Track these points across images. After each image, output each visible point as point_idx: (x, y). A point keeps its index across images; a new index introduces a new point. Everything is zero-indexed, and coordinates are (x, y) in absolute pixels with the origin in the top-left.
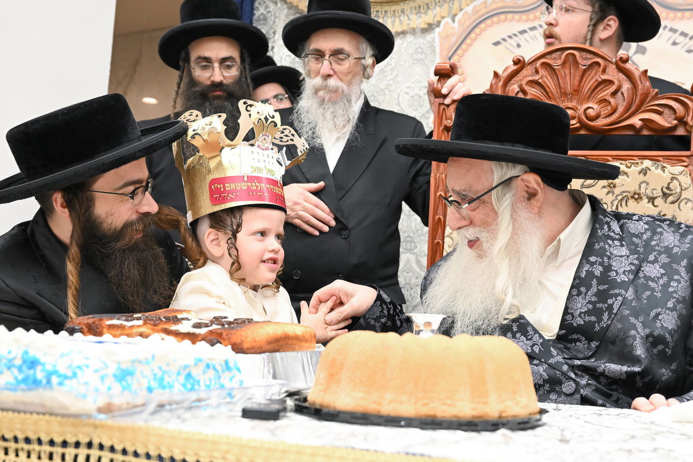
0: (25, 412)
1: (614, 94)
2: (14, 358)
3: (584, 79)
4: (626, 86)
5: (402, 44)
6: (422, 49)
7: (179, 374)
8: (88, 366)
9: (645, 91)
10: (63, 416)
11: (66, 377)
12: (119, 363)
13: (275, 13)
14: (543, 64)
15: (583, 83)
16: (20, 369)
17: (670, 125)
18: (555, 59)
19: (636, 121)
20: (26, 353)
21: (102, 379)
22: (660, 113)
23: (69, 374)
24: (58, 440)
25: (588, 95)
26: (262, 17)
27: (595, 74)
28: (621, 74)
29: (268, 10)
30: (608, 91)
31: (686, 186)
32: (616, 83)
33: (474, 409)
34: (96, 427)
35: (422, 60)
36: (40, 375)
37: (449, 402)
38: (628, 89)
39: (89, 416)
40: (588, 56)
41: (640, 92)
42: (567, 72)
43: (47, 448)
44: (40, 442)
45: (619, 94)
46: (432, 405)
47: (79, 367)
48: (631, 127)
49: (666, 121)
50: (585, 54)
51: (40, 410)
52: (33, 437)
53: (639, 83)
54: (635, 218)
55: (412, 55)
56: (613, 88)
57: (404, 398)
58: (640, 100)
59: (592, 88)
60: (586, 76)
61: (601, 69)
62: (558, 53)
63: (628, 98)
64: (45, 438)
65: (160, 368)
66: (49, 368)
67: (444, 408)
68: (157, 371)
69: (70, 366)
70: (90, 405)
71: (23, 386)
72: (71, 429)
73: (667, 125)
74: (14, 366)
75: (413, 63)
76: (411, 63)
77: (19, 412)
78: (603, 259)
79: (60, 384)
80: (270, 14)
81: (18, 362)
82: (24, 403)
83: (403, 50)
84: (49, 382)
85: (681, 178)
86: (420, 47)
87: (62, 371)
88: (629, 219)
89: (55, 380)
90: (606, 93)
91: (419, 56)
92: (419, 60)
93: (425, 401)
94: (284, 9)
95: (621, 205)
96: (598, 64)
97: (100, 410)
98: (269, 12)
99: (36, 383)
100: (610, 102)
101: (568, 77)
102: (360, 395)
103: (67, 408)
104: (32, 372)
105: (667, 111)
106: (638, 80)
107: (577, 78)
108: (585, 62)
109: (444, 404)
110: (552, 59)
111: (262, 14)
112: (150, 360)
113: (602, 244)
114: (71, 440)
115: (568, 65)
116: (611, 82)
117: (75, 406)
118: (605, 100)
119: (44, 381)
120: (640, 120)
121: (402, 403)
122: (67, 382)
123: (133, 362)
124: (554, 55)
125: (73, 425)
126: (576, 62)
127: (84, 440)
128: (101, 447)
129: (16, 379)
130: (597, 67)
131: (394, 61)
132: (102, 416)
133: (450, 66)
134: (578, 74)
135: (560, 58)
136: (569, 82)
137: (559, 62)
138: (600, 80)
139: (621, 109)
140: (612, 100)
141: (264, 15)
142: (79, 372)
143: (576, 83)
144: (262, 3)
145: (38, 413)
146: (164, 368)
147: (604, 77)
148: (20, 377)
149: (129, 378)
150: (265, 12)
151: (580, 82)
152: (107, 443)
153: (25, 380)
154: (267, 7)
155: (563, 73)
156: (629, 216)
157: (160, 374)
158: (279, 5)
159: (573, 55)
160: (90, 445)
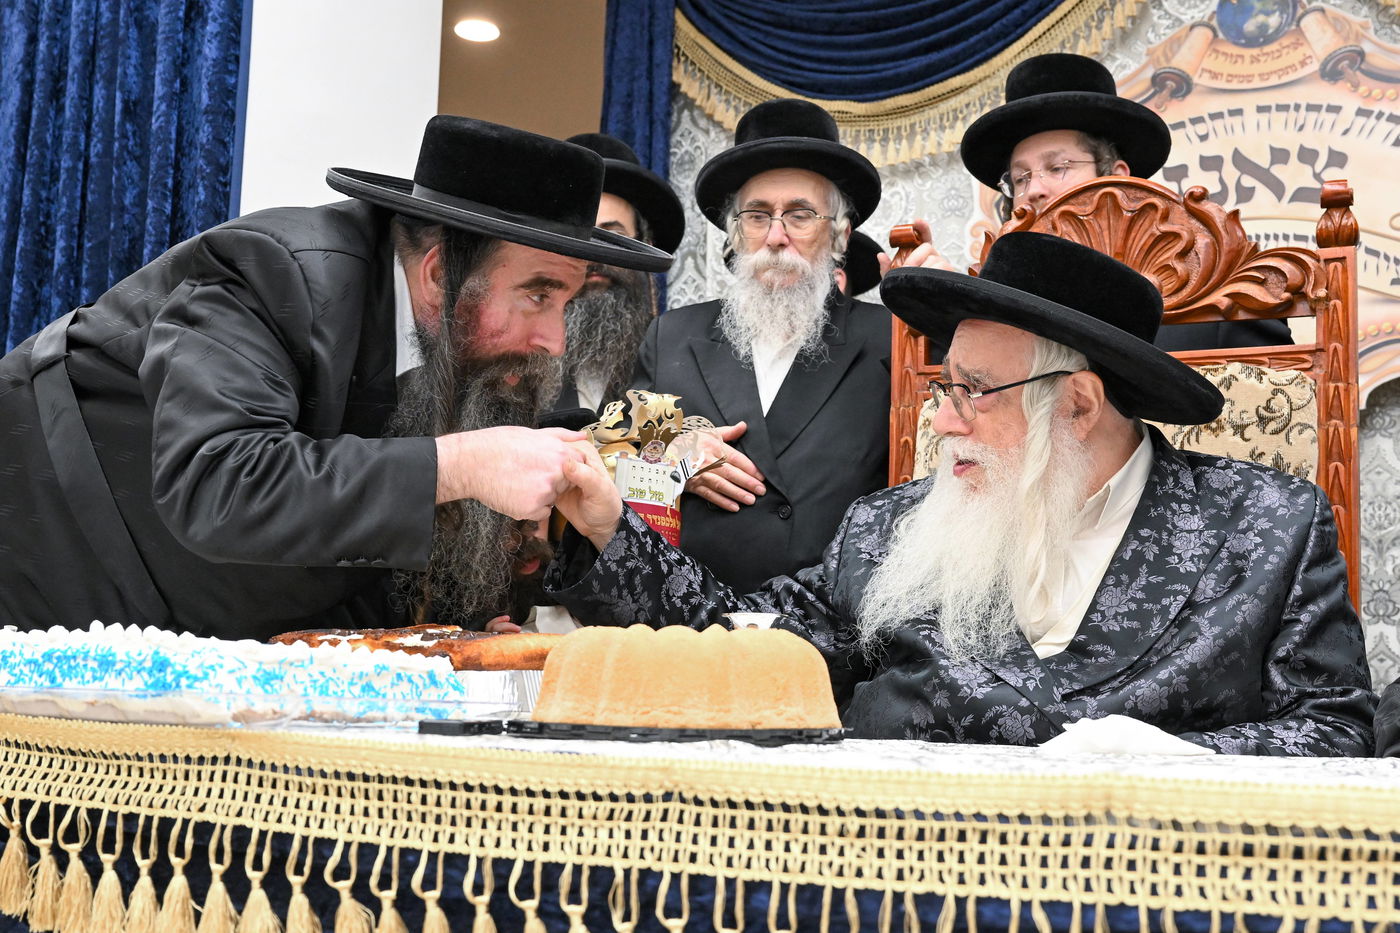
0: (158, 724)
1: (1183, 255)
2: (144, 660)
3: (1133, 234)
4: (1203, 241)
5: (923, 185)
6: (957, 190)
7: (352, 684)
8: (221, 666)
9: (1234, 246)
10: (197, 726)
11: (196, 679)
12: (261, 663)
13: (706, 149)
14: (1064, 214)
15: (1130, 242)
16: (150, 673)
17: (1278, 301)
18: (1084, 203)
19: (1220, 298)
20: (157, 653)
21: (239, 682)
22: (1262, 283)
23: (200, 675)
24: (195, 756)
25: (1139, 261)
26: (687, 158)
27: (1151, 225)
28: (1193, 221)
29: (696, 144)
30: (1172, 251)
31: (1300, 403)
32: (1185, 235)
33: (712, 719)
34: (233, 738)
35: (959, 210)
36: (170, 678)
37: (675, 709)
38: (1207, 244)
39: (223, 725)
40: (1139, 194)
41: (1225, 248)
42: (1104, 224)
43: (182, 766)
44: (175, 758)
45: (1192, 254)
46: (652, 713)
47: (212, 667)
48: (1212, 309)
49: (1273, 296)
50: (1133, 191)
51: (173, 720)
52: (169, 754)
53: (1223, 233)
54: (1220, 463)
55: (942, 203)
56: (1179, 247)
57: (620, 705)
58: (1226, 262)
59: (1146, 248)
60: (1137, 227)
61: (1159, 215)
62: (1088, 194)
63: (1205, 260)
64: (181, 756)
65: (322, 674)
66: (179, 669)
67: (669, 716)
68: (316, 676)
69: (201, 665)
70: (222, 711)
71: (152, 691)
72: (207, 742)
73: (1272, 300)
74: (144, 668)
75: (943, 216)
76: (940, 216)
77: (151, 724)
78: (1160, 535)
79: (189, 687)
80: (699, 152)
81: (148, 664)
82: (155, 712)
83: (925, 195)
84: (178, 685)
85: (1290, 390)
86: (953, 188)
87: (193, 671)
88: (1209, 466)
89: (184, 682)
90: (1168, 256)
91: (953, 203)
92: (953, 210)
93: (645, 709)
94: (720, 141)
95: (1189, 441)
96: (1153, 207)
97: (236, 718)
98: (698, 147)
99: (165, 687)
100: (1175, 270)
101: (1106, 233)
102: (569, 704)
103: (198, 716)
104: (162, 674)
105: (1272, 277)
106: (1221, 230)
107: (1121, 234)
108: (1133, 205)
109: (669, 712)
110: (1079, 204)
111: (687, 152)
112: (307, 663)
113: (1161, 509)
114: (209, 755)
115: (1104, 212)
116: (1176, 236)
117: (208, 713)
118: (1167, 267)
119: (174, 684)
120: (1227, 296)
121: (616, 711)
122: (197, 684)
123: (281, 663)
124: (1081, 198)
125: (209, 737)
126: (1117, 207)
127: (222, 755)
128: (239, 761)
129: (146, 684)
130: (1152, 212)
131: (911, 214)
132: (237, 725)
133: (915, 229)
134: (1123, 226)
135: (1092, 202)
136: (1107, 241)
137: (1089, 209)
138: (1158, 233)
139: (1193, 281)
140: (1179, 267)
141: (691, 155)
142: (211, 673)
143: (1120, 242)
144: (686, 134)
145: (171, 725)
146: (329, 673)
147: (1165, 228)
148: (150, 681)
149: (276, 684)
150: (691, 149)
151: (1126, 239)
152: (245, 757)
153: (154, 685)
154: (693, 140)
155: (1097, 227)
156: (1211, 461)
157: (322, 681)
158: (713, 134)
159: (1112, 195)
160: (227, 760)
